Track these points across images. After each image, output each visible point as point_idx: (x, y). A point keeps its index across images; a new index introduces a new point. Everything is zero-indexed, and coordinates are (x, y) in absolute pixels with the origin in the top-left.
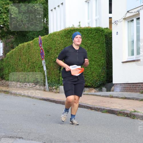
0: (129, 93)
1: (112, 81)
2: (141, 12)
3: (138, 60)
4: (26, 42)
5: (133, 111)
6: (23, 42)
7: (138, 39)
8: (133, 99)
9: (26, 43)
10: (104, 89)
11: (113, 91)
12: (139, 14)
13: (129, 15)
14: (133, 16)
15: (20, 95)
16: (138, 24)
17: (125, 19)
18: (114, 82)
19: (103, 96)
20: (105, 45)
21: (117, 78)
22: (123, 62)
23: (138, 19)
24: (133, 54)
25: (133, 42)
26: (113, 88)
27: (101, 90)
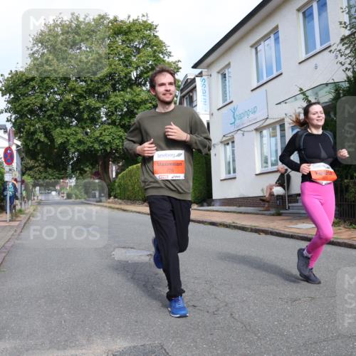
0: (227, 207)
1: (212, 197)
2: (235, 136)
3: (235, 178)
4: (135, 164)
5: (231, 222)
6: (133, 165)
7: (234, 160)
8: (231, 212)
9: (135, 166)
10: (205, 204)
11: (213, 206)
12: (233, 138)
13: (224, 139)
14: (229, 139)
15: (132, 211)
16: (233, 147)
17: (221, 142)
18: (214, 198)
19: (205, 210)
20: (205, 165)
21: (217, 193)
22: (221, 180)
23: (233, 142)
24: (229, 173)
25: (229, 163)
26: (213, 203)
27: (202, 206)
